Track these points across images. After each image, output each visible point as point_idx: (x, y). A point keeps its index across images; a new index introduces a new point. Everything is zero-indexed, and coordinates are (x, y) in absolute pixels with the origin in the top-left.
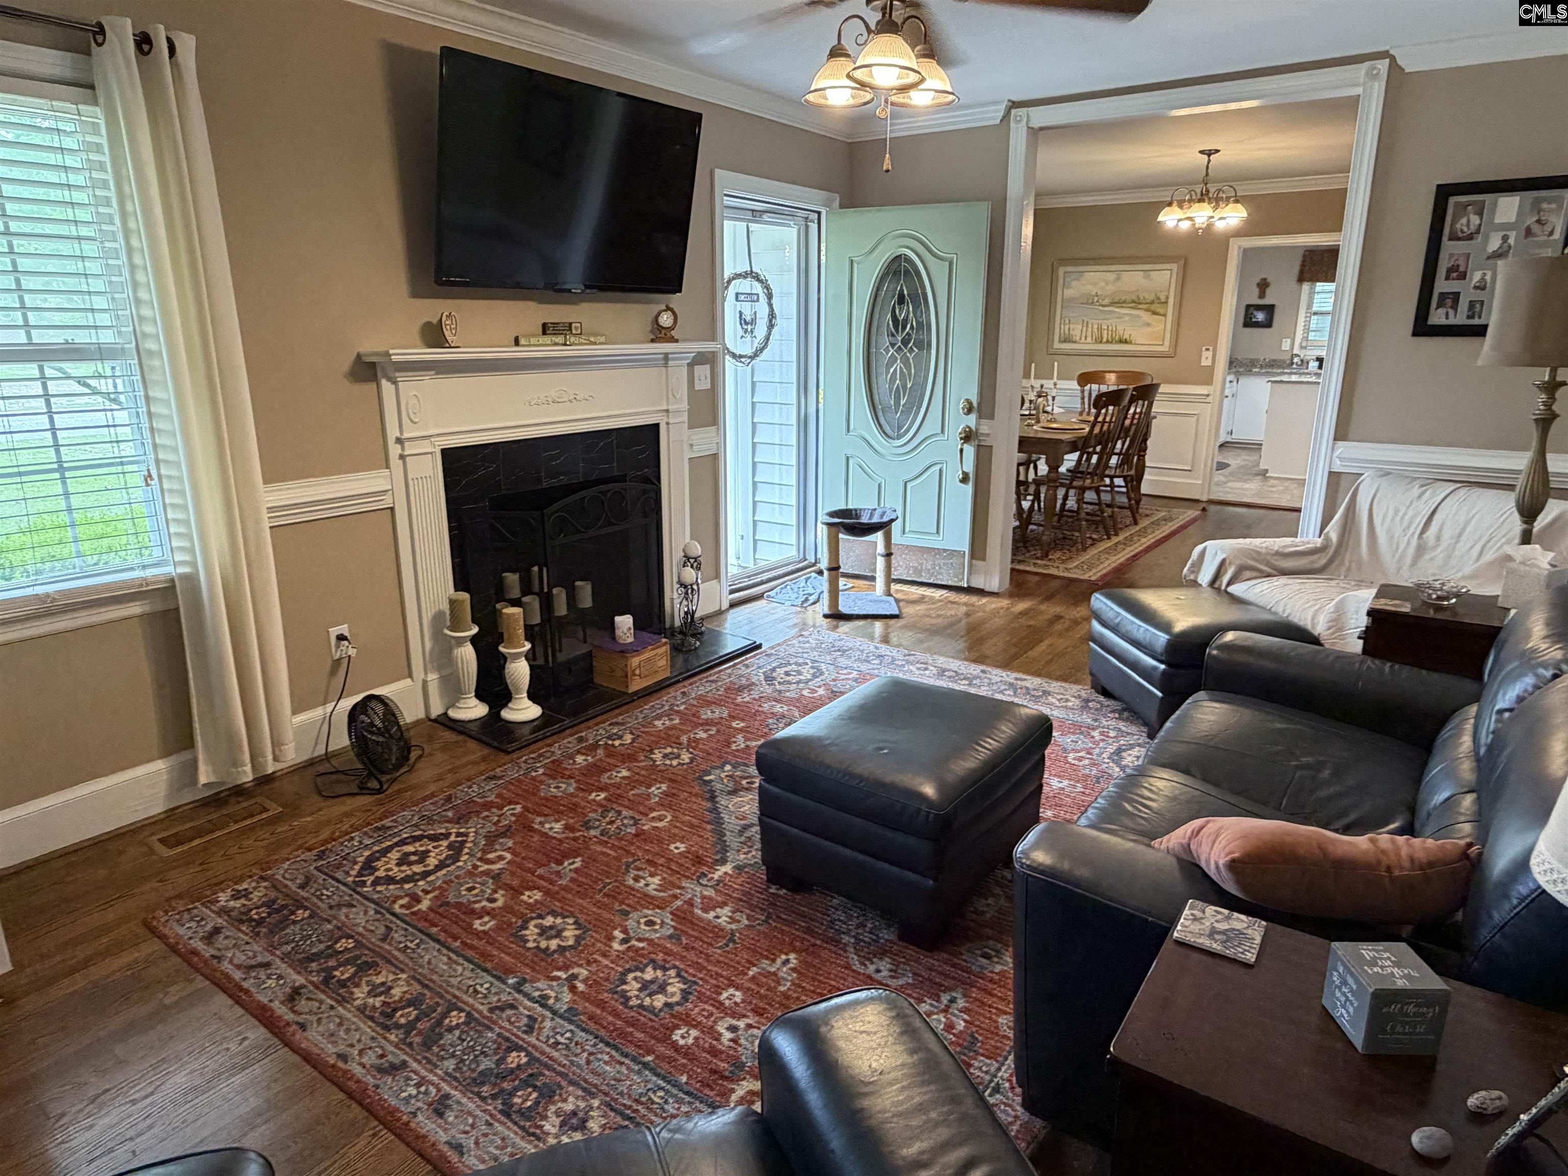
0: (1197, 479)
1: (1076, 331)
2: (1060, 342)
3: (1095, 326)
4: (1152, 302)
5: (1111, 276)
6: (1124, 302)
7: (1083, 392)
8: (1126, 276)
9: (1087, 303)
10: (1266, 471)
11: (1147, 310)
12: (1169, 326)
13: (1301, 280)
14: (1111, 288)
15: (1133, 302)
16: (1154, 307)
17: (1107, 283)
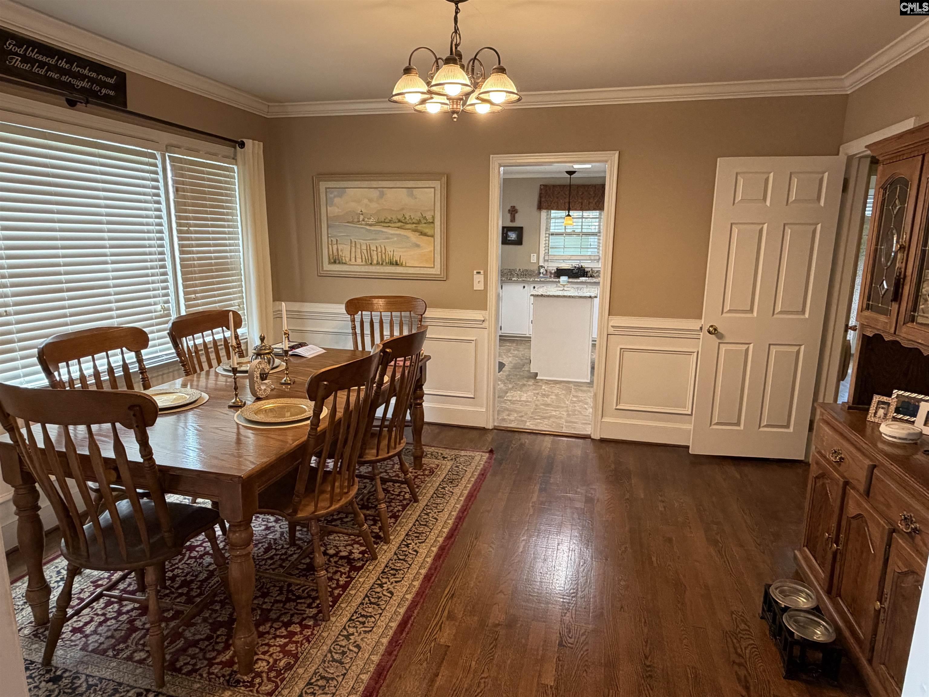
0: (482, 406)
1: (345, 251)
2: (330, 263)
3: (364, 247)
4: (419, 222)
5: (375, 194)
6: (390, 221)
7: (353, 321)
8: (390, 194)
9: (352, 222)
10: (536, 374)
11: (415, 231)
12: (438, 248)
13: (540, 207)
14: (374, 206)
15: (399, 221)
16: (420, 227)
17: (371, 200)
